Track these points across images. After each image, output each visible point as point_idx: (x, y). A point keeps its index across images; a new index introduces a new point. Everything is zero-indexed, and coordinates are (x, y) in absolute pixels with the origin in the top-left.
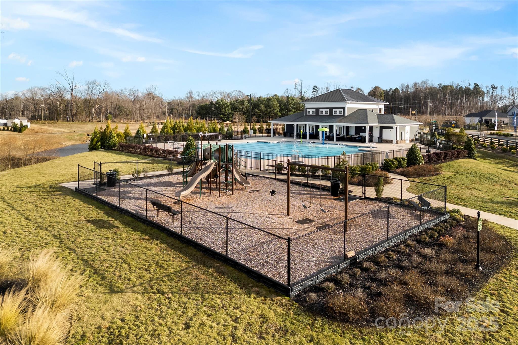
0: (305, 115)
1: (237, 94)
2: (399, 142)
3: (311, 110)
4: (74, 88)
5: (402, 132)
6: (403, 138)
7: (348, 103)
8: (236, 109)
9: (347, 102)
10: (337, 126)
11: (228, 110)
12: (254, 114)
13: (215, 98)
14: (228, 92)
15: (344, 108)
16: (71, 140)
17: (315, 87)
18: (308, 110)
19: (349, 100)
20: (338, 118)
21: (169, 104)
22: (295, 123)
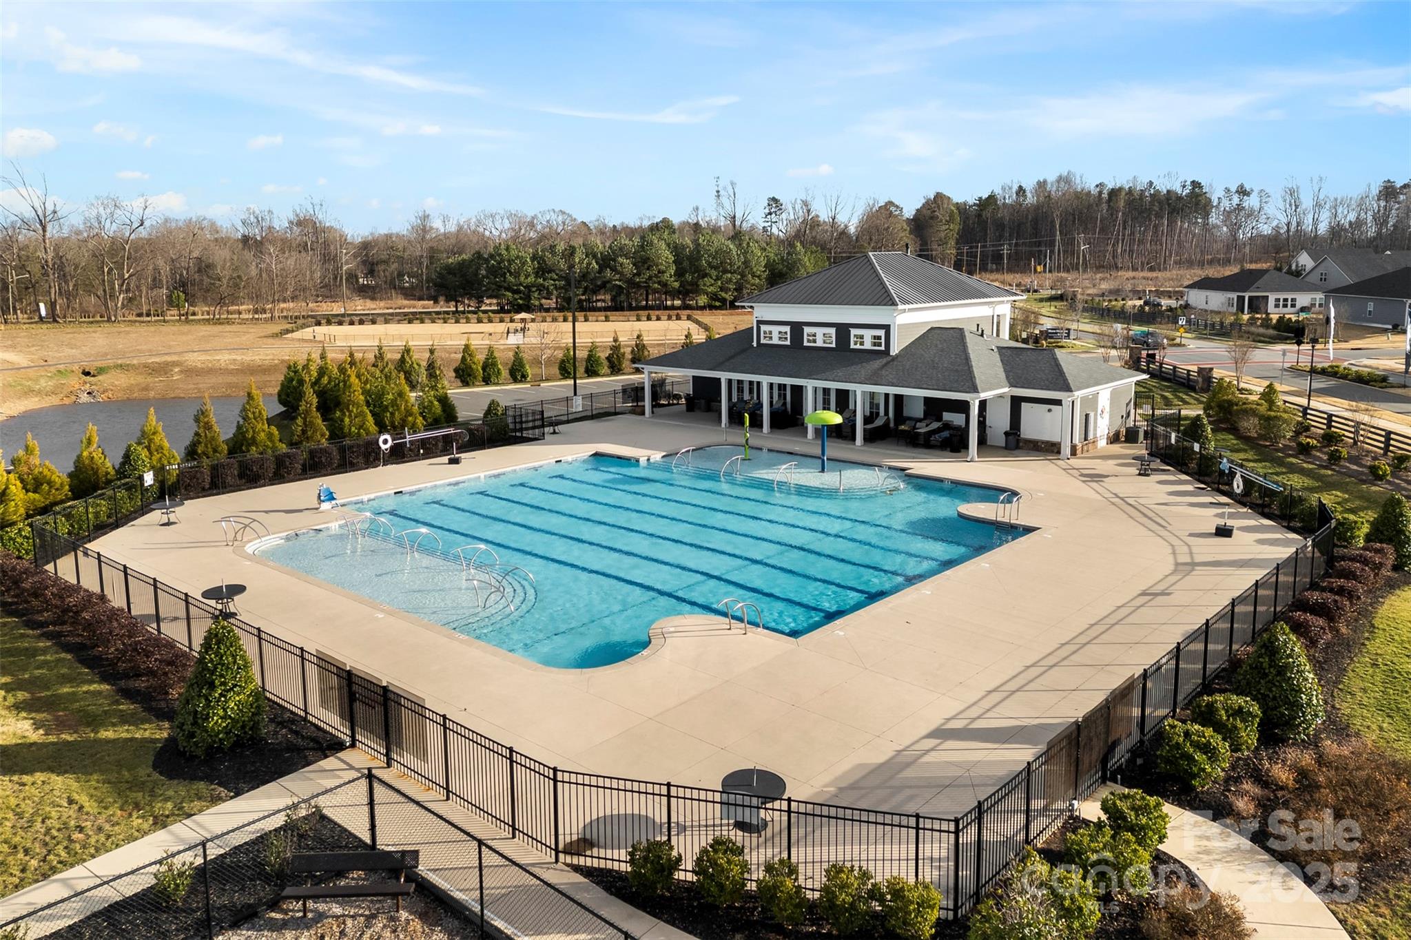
0: (755, 344)
1: (557, 220)
2: (1079, 452)
3: (775, 330)
4: (48, 219)
5: (1087, 416)
6: (1091, 436)
7: (904, 311)
8: (550, 271)
9: (901, 307)
10: (864, 393)
11: (526, 278)
12: (604, 285)
13: (493, 230)
14: (530, 214)
15: (887, 328)
16: (29, 392)
17: (775, 200)
18: (764, 328)
19: (905, 302)
20: (868, 361)
21: (366, 246)
22: (724, 376)
